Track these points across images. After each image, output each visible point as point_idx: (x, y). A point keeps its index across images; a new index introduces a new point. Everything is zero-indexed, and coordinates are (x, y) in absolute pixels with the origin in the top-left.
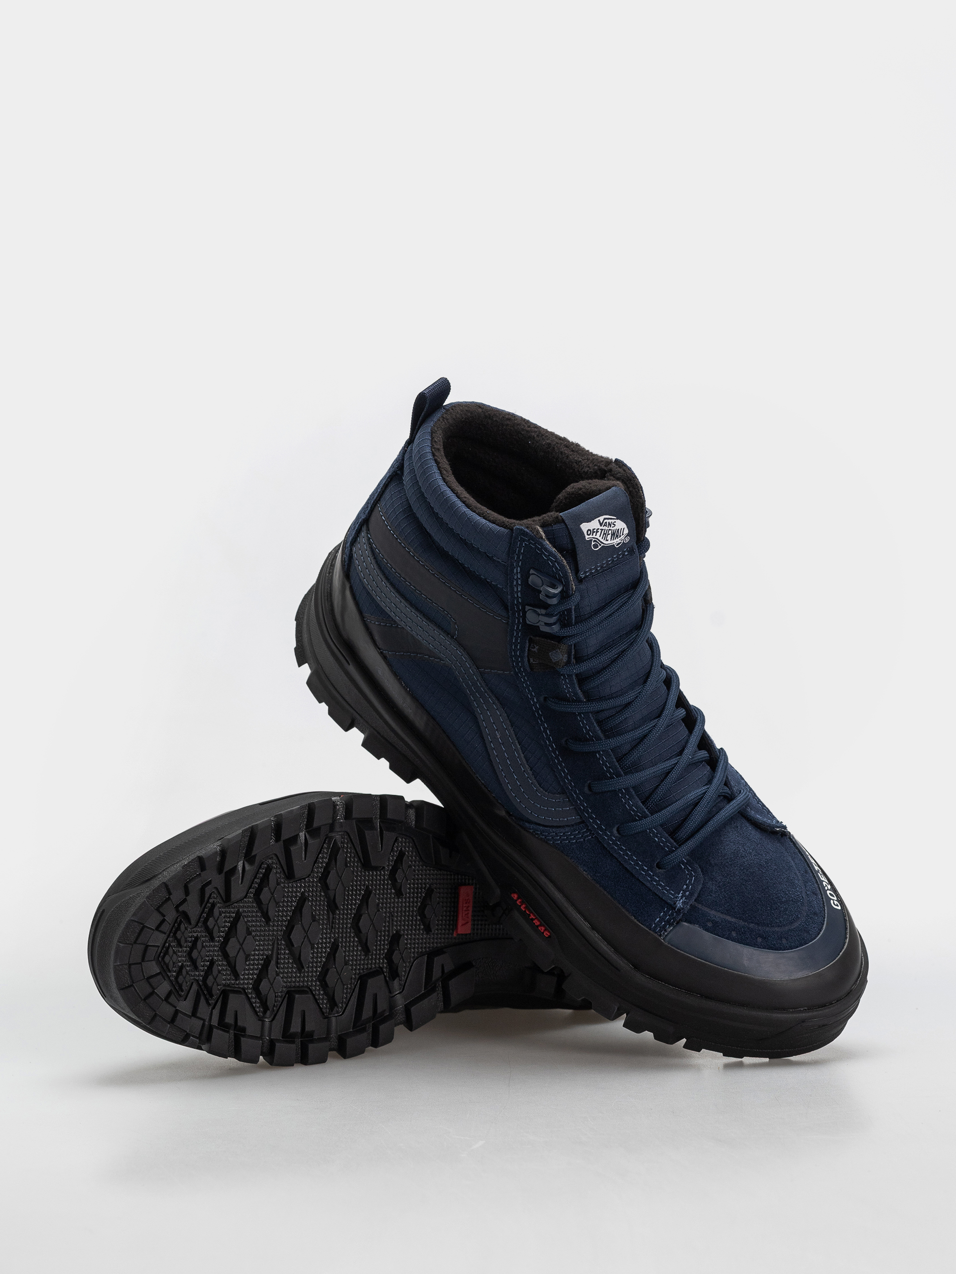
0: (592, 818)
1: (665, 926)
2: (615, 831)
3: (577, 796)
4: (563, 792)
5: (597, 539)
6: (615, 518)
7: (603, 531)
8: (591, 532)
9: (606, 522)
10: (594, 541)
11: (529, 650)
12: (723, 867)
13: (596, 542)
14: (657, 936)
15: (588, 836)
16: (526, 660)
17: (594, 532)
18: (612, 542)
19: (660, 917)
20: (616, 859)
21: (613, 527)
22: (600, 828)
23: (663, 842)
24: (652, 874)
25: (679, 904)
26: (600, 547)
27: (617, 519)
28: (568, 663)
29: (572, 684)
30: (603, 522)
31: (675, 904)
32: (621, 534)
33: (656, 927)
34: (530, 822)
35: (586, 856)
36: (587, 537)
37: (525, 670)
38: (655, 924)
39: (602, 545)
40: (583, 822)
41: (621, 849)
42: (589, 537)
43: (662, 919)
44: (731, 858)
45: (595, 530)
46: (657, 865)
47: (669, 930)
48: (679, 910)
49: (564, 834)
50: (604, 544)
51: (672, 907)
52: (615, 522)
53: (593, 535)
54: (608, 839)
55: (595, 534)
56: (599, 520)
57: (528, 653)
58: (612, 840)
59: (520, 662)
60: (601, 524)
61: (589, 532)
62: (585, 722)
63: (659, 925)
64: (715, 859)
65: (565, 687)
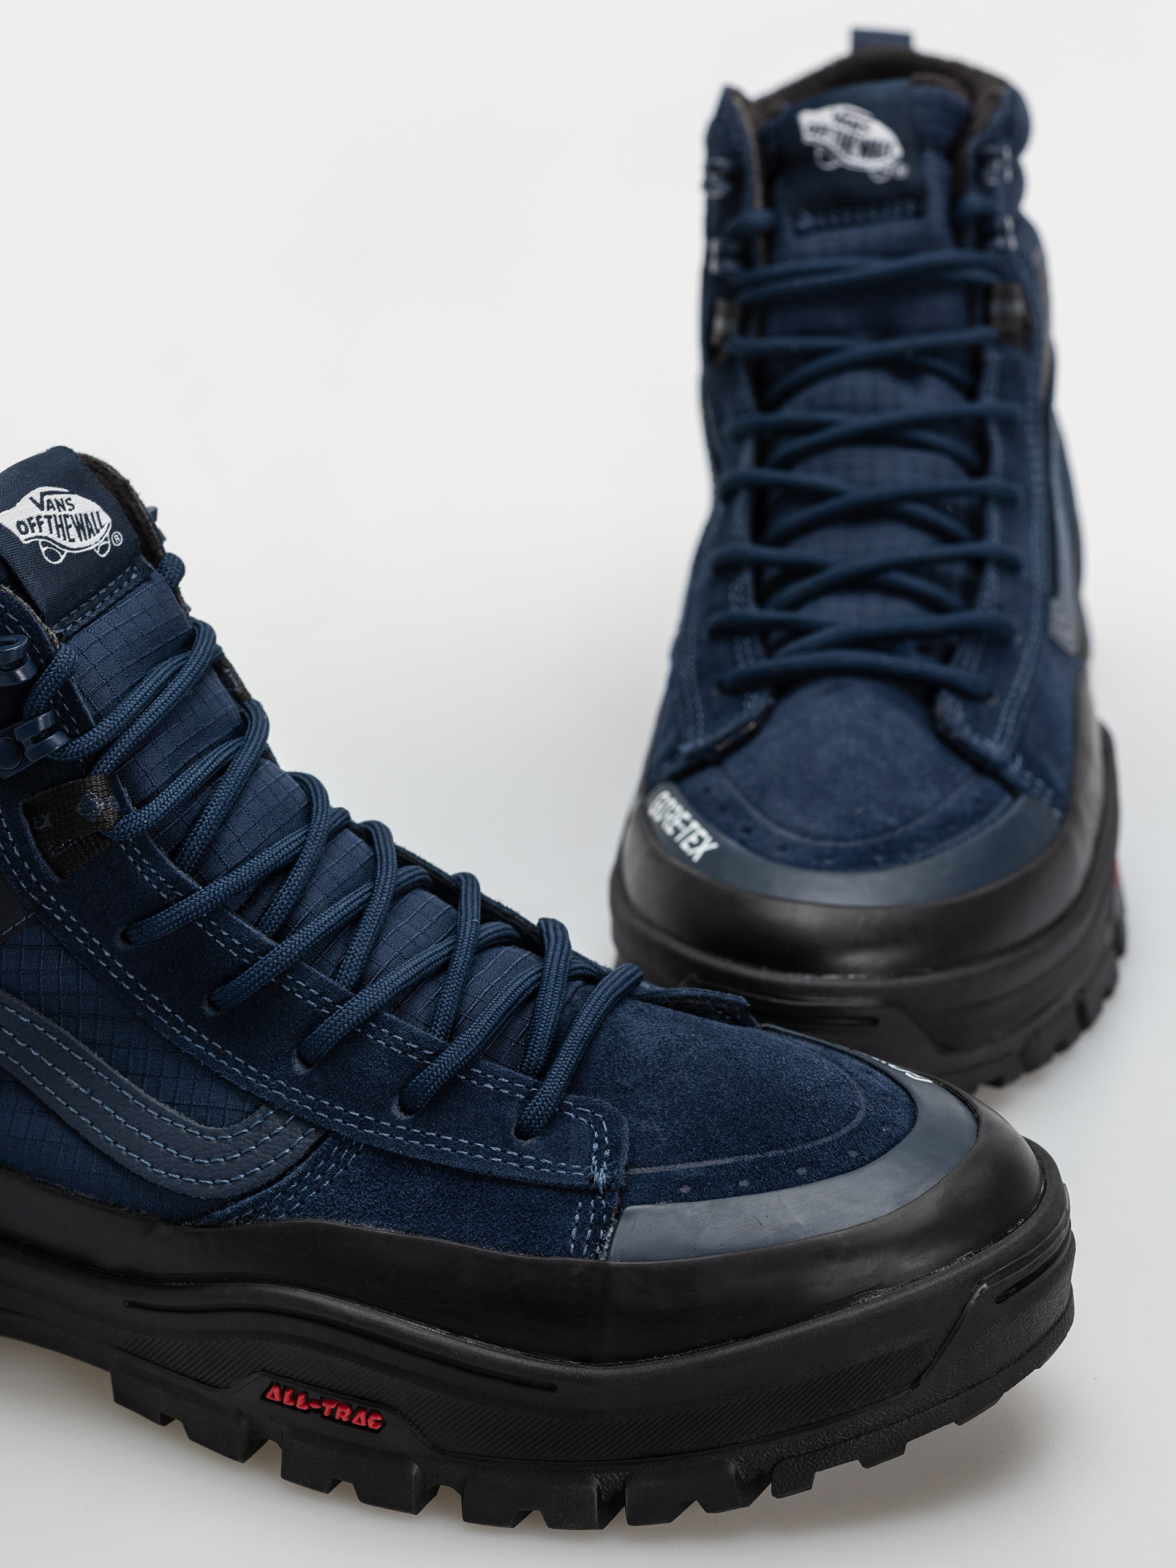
0: (339, 1114)
1: (595, 1233)
2: (396, 1111)
3: (287, 1093)
4: (258, 1103)
5: (46, 538)
6: (66, 490)
7: (52, 520)
8: (25, 525)
9: (49, 501)
10: (44, 544)
11: (33, 831)
12: (653, 1083)
13: (50, 545)
14: (593, 1261)
15: (348, 1156)
16: (38, 855)
17: (33, 526)
18: (85, 543)
19: (576, 1225)
20: (429, 1163)
21: (70, 510)
22: (363, 1124)
23: (504, 1086)
24: (516, 1154)
25: (601, 1178)
26: (63, 557)
27: (72, 492)
28: (123, 811)
29: (157, 862)
30: (42, 501)
31: (592, 1181)
32: (98, 527)
33: (578, 1248)
34: (222, 1204)
35: (365, 1197)
36: (22, 538)
37: (49, 884)
38: (573, 1241)
39: (67, 551)
40: (327, 1134)
41: (429, 1139)
42: (27, 536)
43: (582, 1227)
44: (659, 1061)
45: (34, 521)
46: (516, 1133)
47: (609, 1235)
48: (608, 1187)
49: (299, 1182)
50: (68, 548)
51: (590, 1190)
52: (69, 499)
53: (33, 532)
54: (391, 1136)
55: (36, 528)
56: (31, 499)
57: (36, 839)
58: (400, 1132)
59: (30, 872)
60: (41, 506)
61: (23, 528)
62: (224, 933)
63: (583, 1239)
64: (628, 1077)
65: (147, 878)
